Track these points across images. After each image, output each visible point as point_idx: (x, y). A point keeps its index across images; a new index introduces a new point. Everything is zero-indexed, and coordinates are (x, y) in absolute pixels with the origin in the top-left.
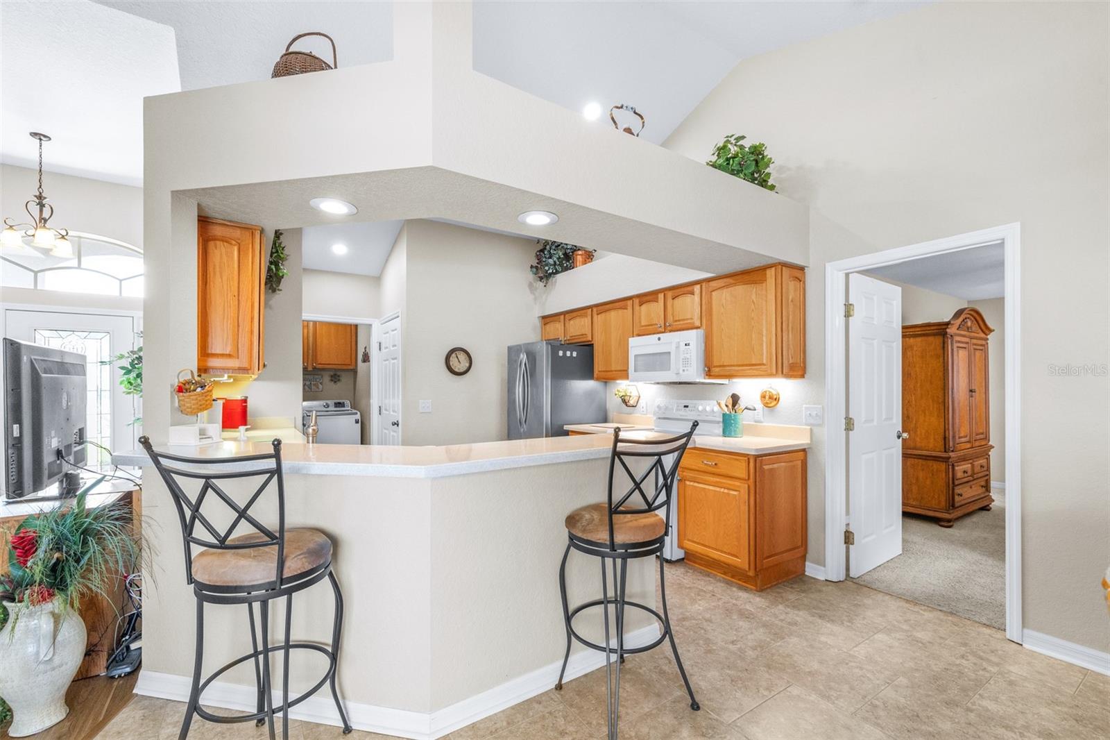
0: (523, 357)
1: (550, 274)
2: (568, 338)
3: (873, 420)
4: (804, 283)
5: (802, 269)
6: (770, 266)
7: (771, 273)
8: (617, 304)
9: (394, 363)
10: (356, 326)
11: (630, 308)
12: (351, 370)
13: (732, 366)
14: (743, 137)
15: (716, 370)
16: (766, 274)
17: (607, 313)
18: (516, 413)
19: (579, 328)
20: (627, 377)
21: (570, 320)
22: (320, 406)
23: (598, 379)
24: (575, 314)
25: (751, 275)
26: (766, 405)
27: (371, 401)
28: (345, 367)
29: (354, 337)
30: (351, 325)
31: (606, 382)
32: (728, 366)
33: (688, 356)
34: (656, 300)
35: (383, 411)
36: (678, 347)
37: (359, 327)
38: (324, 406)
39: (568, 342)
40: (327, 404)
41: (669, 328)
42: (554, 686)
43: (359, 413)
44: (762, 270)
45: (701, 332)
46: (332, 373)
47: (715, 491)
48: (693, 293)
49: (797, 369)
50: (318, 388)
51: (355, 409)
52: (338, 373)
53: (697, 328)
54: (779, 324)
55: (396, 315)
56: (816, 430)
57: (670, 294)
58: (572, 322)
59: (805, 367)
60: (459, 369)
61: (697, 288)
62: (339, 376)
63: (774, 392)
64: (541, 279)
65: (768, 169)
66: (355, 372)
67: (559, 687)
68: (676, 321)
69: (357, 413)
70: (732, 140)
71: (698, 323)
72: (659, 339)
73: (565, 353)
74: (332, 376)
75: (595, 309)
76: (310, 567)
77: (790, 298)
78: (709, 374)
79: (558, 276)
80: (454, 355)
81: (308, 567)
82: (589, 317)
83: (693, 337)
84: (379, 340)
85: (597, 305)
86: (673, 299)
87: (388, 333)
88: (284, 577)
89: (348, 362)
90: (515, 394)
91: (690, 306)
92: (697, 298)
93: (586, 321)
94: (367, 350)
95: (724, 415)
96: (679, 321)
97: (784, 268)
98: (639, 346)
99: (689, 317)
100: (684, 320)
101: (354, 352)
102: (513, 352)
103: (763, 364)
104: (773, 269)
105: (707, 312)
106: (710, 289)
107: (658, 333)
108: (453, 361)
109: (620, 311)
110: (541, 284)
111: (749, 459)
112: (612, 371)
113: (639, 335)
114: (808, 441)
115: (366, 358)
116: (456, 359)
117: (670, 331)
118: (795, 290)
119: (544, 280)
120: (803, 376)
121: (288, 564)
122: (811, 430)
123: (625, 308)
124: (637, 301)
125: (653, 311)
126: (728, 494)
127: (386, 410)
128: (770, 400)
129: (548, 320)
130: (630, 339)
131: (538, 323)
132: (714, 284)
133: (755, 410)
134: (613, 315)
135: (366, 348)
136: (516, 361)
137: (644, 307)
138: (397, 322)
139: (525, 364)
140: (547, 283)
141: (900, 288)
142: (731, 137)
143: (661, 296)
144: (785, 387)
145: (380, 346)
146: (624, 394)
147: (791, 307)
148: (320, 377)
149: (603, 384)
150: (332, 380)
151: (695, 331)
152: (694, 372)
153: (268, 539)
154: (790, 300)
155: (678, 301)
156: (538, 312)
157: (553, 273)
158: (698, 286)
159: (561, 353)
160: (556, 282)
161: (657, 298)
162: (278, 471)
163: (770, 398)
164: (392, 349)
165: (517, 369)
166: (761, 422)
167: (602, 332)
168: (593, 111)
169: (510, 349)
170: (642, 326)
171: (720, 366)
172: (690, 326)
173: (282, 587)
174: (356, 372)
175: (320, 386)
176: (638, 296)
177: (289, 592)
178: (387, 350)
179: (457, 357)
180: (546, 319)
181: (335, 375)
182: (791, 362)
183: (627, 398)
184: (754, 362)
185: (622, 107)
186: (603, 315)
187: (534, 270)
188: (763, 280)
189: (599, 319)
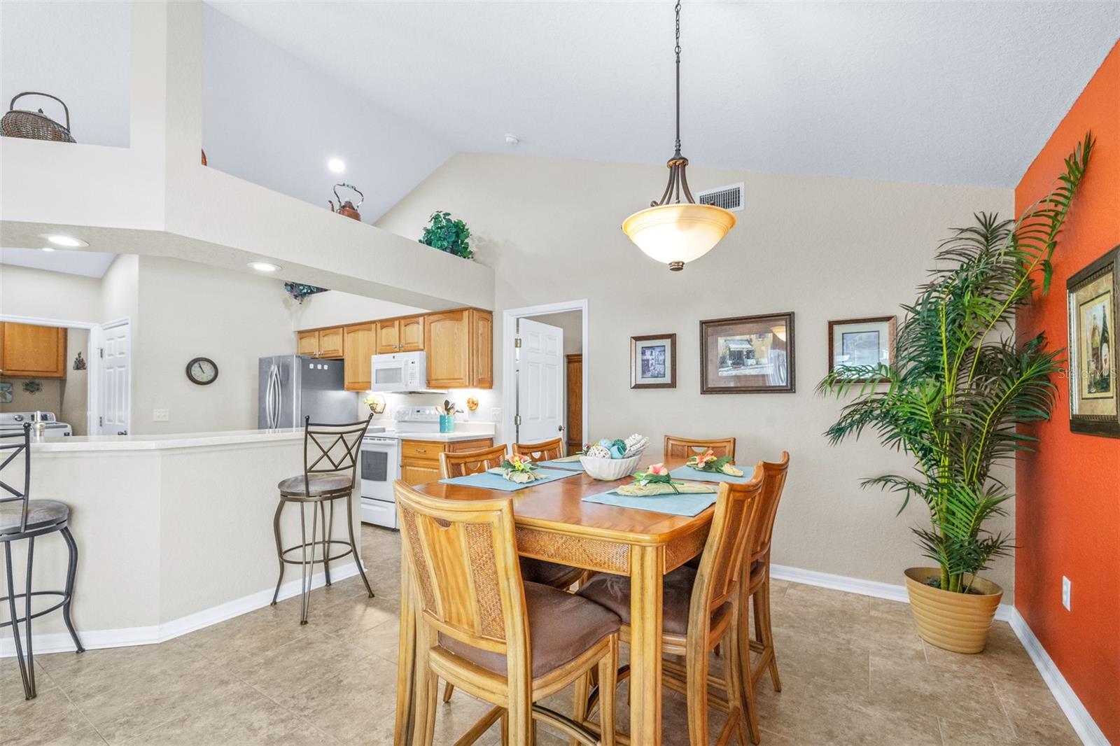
0: (274, 369)
1: (305, 294)
2: (323, 352)
3: (537, 418)
4: (492, 322)
5: (490, 313)
6: (466, 309)
7: (466, 314)
8: (363, 326)
9: (120, 372)
10: (65, 330)
11: (374, 330)
12: (57, 377)
13: (443, 379)
14: (449, 214)
15: (433, 383)
16: (462, 315)
17: (356, 333)
18: (266, 421)
19: (331, 345)
20: (370, 388)
21: (324, 336)
22: (10, 419)
23: (348, 389)
24: (328, 332)
25: (454, 314)
26: (471, 408)
27: (89, 413)
28: (49, 374)
29: (62, 341)
30: (58, 328)
31: (358, 393)
32: (441, 379)
33: (414, 371)
34: (393, 326)
35: (106, 422)
36: (406, 364)
37: (69, 332)
38: (16, 419)
39: (321, 356)
40: (19, 416)
41: (402, 349)
42: (270, 604)
43: (69, 426)
44: (461, 311)
45: (423, 353)
46: (27, 381)
47: (424, 471)
48: (418, 323)
49: (487, 381)
50: (6, 399)
51: (61, 421)
52: (37, 381)
53: (422, 350)
54: (471, 351)
55: (126, 322)
56: (498, 425)
57: (403, 322)
58: (326, 338)
59: (492, 381)
60: (202, 378)
61: (421, 320)
62: (38, 385)
63: (475, 399)
64: (296, 297)
65: (468, 239)
66: (62, 380)
67: (274, 603)
68: (407, 344)
69: (66, 426)
70: (441, 214)
71: (422, 347)
72: (394, 357)
73: (315, 367)
74: (27, 385)
75: (345, 329)
76: (50, 518)
77: (480, 332)
78: (429, 384)
79: (313, 296)
80: (196, 365)
81: (49, 518)
82: (342, 336)
83: (417, 357)
84: (102, 347)
85: (347, 326)
86: (405, 326)
87: (112, 339)
88: (28, 524)
89: (53, 368)
90: (265, 402)
91: (415, 333)
92: (421, 327)
93: (338, 339)
94: (82, 356)
95: (441, 416)
96: (409, 343)
97: (474, 312)
98: (379, 362)
99: (416, 341)
100: (412, 343)
101: (61, 358)
102: (264, 363)
103: (461, 379)
104: (467, 311)
105: (427, 339)
106: (430, 321)
107: (392, 353)
108: (196, 371)
109: (366, 332)
110: (297, 302)
111: (445, 446)
112: (358, 383)
113: (381, 353)
114: (494, 433)
115: (80, 365)
116: (199, 369)
117: (404, 351)
118: (484, 327)
119: (299, 298)
120: (491, 387)
121: (30, 516)
122: (496, 426)
123: (370, 330)
124: (379, 325)
125: (390, 335)
126: (433, 472)
127: (109, 420)
128: (473, 405)
129: (303, 335)
130: (373, 356)
131: (294, 337)
132: (432, 318)
133: (463, 412)
134: (361, 335)
135: (80, 354)
136: (267, 372)
137: (384, 330)
138: (126, 330)
139: (276, 375)
140: (302, 301)
141: (562, 330)
142: (440, 212)
143: (397, 323)
144: (483, 396)
145: (101, 353)
146: (371, 402)
147: (480, 338)
148: (8, 385)
149: (354, 394)
150: (27, 389)
151: (418, 352)
152: (418, 385)
153: (15, 496)
154: (480, 334)
155: (409, 328)
156: (295, 326)
157: (307, 293)
158: (422, 318)
159: (312, 366)
160: (310, 301)
161: (394, 324)
162: (27, 445)
163: (473, 403)
164: (119, 356)
165: (268, 380)
166: (467, 421)
167: (352, 348)
168: (337, 166)
169: (261, 360)
170: (383, 346)
171: (436, 380)
172: (417, 348)
173: (26, 531)
174: (65, 380)
175: (9, 397)
176: (381, 321)
177: (32, 536)
178: (112, 357)
179: (200, 367)
180: (302, 334)
181: (33, 383)
182: (480, 377)
183: (374, 406)
184: (456, 377)
185: (344, 185)
186: (352, 334)
187: (289, 288)
188: (461, 319)
189: (349, 338)
